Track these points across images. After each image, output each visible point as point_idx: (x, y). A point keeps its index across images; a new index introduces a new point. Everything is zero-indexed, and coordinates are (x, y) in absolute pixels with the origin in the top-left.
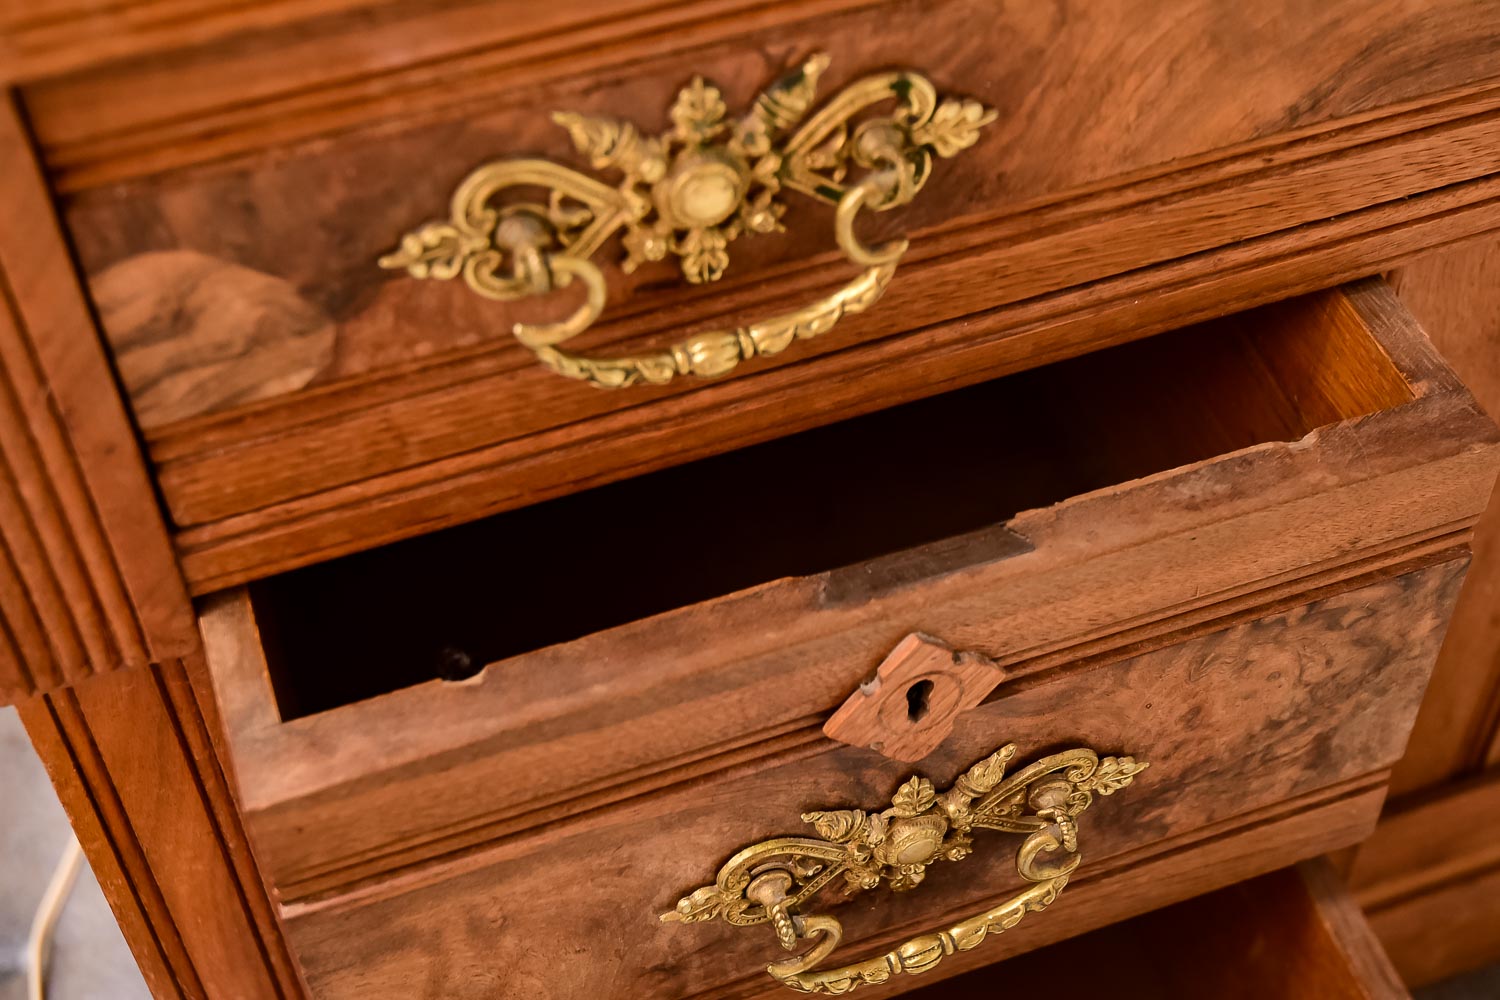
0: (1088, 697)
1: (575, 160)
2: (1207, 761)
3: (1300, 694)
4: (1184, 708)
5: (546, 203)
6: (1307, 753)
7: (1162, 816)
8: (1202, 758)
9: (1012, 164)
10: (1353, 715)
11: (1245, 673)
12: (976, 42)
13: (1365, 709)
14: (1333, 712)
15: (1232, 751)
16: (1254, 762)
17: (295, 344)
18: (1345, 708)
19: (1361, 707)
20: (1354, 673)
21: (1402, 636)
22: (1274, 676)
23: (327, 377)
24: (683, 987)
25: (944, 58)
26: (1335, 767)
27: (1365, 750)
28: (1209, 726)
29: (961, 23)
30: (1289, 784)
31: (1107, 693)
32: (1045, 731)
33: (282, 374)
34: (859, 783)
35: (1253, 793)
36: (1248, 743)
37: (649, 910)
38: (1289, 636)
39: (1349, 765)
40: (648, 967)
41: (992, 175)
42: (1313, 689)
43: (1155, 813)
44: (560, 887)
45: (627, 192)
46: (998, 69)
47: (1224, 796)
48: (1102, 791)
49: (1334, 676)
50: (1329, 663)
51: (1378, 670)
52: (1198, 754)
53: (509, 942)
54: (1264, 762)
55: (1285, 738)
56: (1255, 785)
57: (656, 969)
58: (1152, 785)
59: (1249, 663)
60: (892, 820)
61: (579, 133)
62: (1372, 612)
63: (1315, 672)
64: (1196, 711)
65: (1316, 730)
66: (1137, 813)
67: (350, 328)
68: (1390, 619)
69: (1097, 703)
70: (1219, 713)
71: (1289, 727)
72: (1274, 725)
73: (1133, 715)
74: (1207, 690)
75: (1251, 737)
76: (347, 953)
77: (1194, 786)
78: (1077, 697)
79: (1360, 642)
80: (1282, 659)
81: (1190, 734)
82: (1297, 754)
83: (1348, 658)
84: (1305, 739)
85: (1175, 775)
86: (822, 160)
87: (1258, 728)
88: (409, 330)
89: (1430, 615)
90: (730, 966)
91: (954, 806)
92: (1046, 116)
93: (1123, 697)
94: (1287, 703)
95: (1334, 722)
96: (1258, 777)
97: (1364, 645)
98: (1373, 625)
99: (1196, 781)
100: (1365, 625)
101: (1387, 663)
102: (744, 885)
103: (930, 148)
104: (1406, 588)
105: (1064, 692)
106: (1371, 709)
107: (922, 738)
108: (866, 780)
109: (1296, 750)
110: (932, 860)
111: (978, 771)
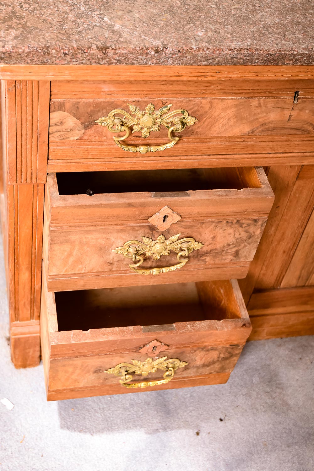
0: (195, 228)
1: (129, 112)
2: (215, 249)
3: (234, 240)
4: (212, 236)
5: (123, 118)
6: (234, 253)
7: (205, 259)
8: (214, 248)
9: (199, 130)
10: (244, 247)
11: (224, 231)
12: (196, 108)
13: (246, 247)
14: (240, 246)
15: (220, 248)
16: (224, 252)
17: (77, 132)
18: (243, 245)
19: (245, 246)
20: (244, 238)
22: (229, 234)
23: (81, 139)
24: (112, 268)
25: (191, 109)
26: (239, 258)
27: (246, 256)
28: (216, 241)
29: (195, 104)
30: (230, 260)
31: (198, 228)
32: (187, 233)
33: (74, 136)
34: (152, 234)
35: (223, 259)
36: (223, 248)
38: (233, 226)
39: (242, 259)
40: (107, 262)
41: (196, 131)
42: (237, 239)
43: (204, 258)
44: (97, 239)
45: (136, 119)
46: (199, 113)
47: (218, 258)
48: (195, 249)
49: (241, 238)
50: (240, 234)
51: (249, 239)
52: (214, 247)
53: (85, 248)
54: (226, 253)
55: (231, 248)
56: (224, 257)
57: (109, 263)
58: (204, 251)
59: (225, 230)
60: (156, 243)
61: (131, 107)
62: (248, 225)
63: (237, 236)
64: (214, 237)
65: (236, 249)
66: (201, 257)
67: (86, 131)
68: (252, 228)
69: (197, 230)
70: (219, 239)
71: (232, 246)
72: (229, 245)
73: (203, 235)
74: (217, 233)
75: (224, 246)
77: (212, 254)
78: (193, 227)
79: (246, 232)
80: (231, 231)
81: (213, 242)
82: (232, 253)
83: (244, 235)
84: (234, 250)
85: (209, 250)
86: (168, 121)
87: (225, 245)
88: (96, 134)
89: (259, 229)
90: (122, 267)
91: (168, 242)
92: (206, 123)
93: (201, 230)
94: (231, 241)
95: (240, 248)
96: (224, 256)
97: (247, 232)
98: (249, 228)
99: (213, 253)
100: (247, 228)
102: (128, 248)
103: (186, 123)
104: (255, 222)
105: (191, 225)
106: (247, 247)
107: (165, 227)
108: (153, 233)
109: (232, 252)
110: (162, 254)
111: (173, 237)
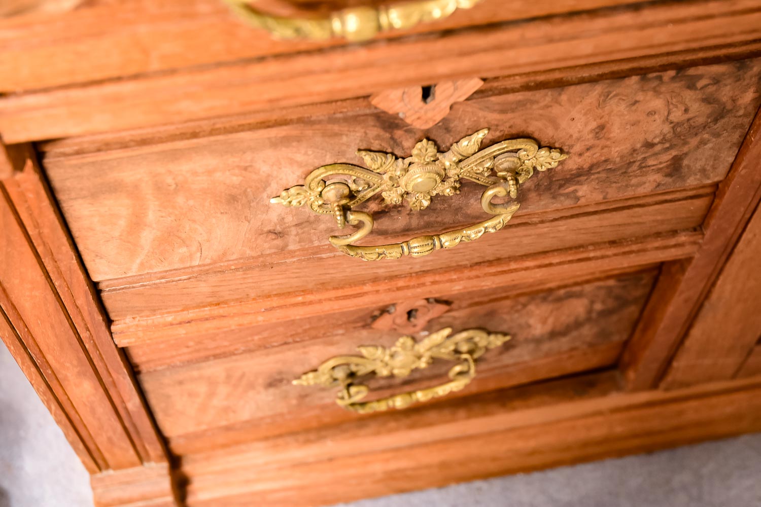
0: (535, 107)
2: (606, 161)
3: (667, 128)
4: (593, 125)
6: (667, 167)
7: (575, 191)
8: (603, 158)
10: (698, 147)
11: (634, 108)
13: (705, 144)
14: (685, 143)
15: (622, 157)
16: (635, 167)
18: (694, 142)
19: (703, 142)
20: (701, 120)
21: (734, 101)
22: (651, 113)
24: (287, 246)
26: (683, 178)
27: (703, 171)
28: (609, 139)
30: (655, 184)
31: (547, 107)
32: (508, 125)
34: (392, 138)
35: (632, 186)
36: (632, 154)
37: (265, 195)
38: (663, 89)
39: (692, 178)
40: (266, 229)
42: (675, 126)
43: (571, 189)
44: (210, 172)
47: (614, 185)
48: (539, 168)
49: (688, 120)
50: (686, 111)
51: (716, 120)
52: (601, 156)
53: (180, 200)
54: (640, 167)
55: (655, 154)
56: (634, 181)
57: (270, 232)
58: (571, 170)
59: (636, 102)
60: (410, 164)
62: (716, 81)
63: (677, 115)
64: (602, 127)
65: (674, 153)
66: (561, 186)
68: (728, 88)
69: (541, 112)
70: (616, 131)
71: (658, 148)
72: (649, 145)
73: (564, 124)
74: (609, 114)
75: (634, 150)
76: (82, 189)
77: (596, 176)
78: (528, 106)
79: (707, 100)
80: (657, 103)
81: (597, 142)
82: (661, 166)
83: (699, 110)
84: (666, 157)
85: (586, 166)
87: (638, 146)
89: (752, 90)
90: (314, 238)
91: (448, 160)
93: (556, 110)
94: (657, 132)
95: (685, 149)
96: (636, 176)
97: (709, 103)
98: (716, 91)
99: (599, 173)
100: (712, 89)
101: (722, 117)
102: (320, 189)
104: (739, 69)
105: (520, 101)
106: (710, 145)
107: (430, 115)
108: (396, 137)
109: (661, 163)
110: (434, 193)
111: (464, 143)
